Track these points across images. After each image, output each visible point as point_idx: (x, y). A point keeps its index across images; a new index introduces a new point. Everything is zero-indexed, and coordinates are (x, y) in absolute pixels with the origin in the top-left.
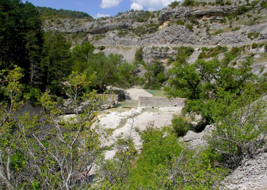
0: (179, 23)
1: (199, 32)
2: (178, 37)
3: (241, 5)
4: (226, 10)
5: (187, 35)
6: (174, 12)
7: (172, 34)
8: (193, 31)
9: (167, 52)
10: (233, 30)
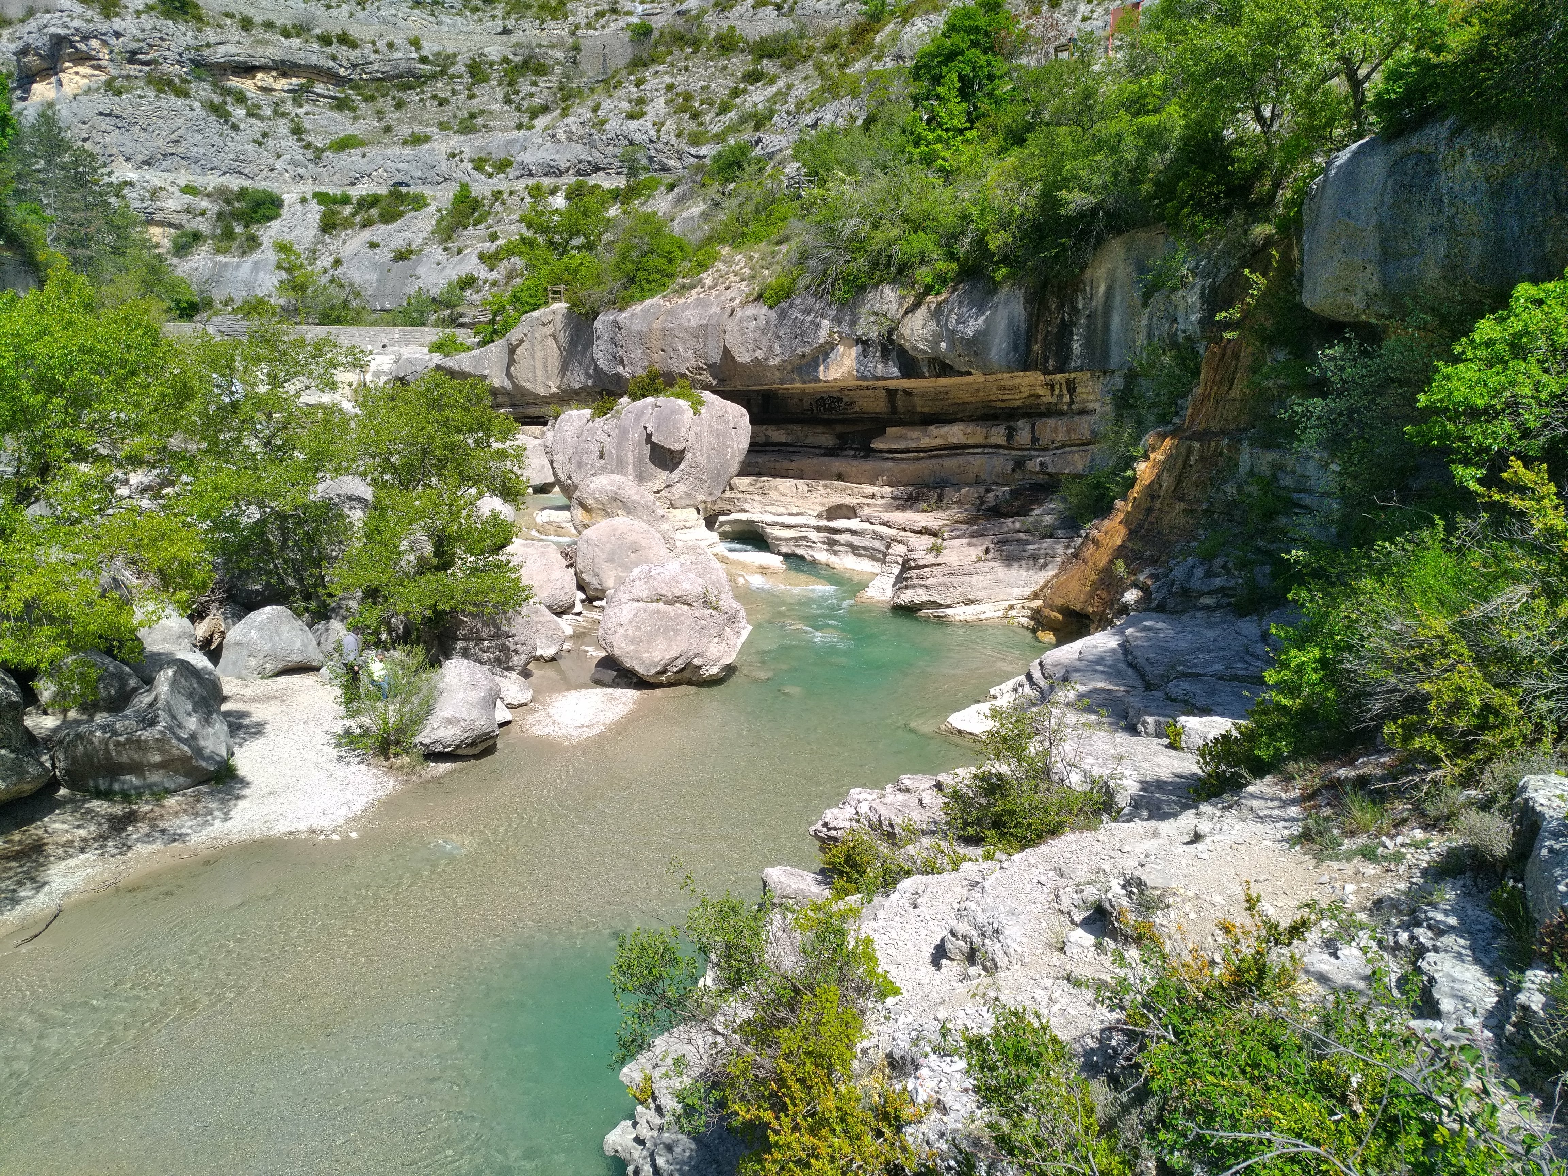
0: (162, 84)
1: (265, 135)
2: (177, 143)
3: (397, 55)
4: (345, 63)
5: (218, 140)
6: (118, 35)
7: (143, 130)
8: (235, 128)
9: (159, 204)
10: (405, 142)
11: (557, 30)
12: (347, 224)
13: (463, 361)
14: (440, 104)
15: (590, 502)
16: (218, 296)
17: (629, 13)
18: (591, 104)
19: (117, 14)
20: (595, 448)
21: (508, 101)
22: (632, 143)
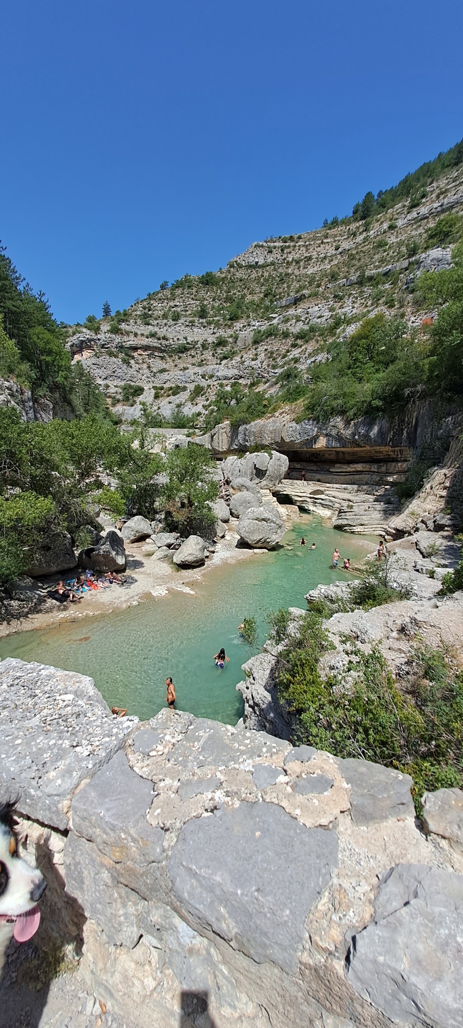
0: (111, 354)
1: (139, 369)
2: (114, 372)
3: (180, 342)
4: (164, 345)
5: (126, 371)
6: (99, 340)
7: (105, 368)
8: (131, 367)
9: (108, 391)
10: (181, 370)
11: (230, 332)
12: (162, 396)
13: (197, 440)
14: (192, 358)
15: (235, 486)
16: (123, 419)
17: (254, 326)
18: (240, 356)
19: (99, 333)
20: (237, 469)
21: (213, 356)
22: (253, 368)
